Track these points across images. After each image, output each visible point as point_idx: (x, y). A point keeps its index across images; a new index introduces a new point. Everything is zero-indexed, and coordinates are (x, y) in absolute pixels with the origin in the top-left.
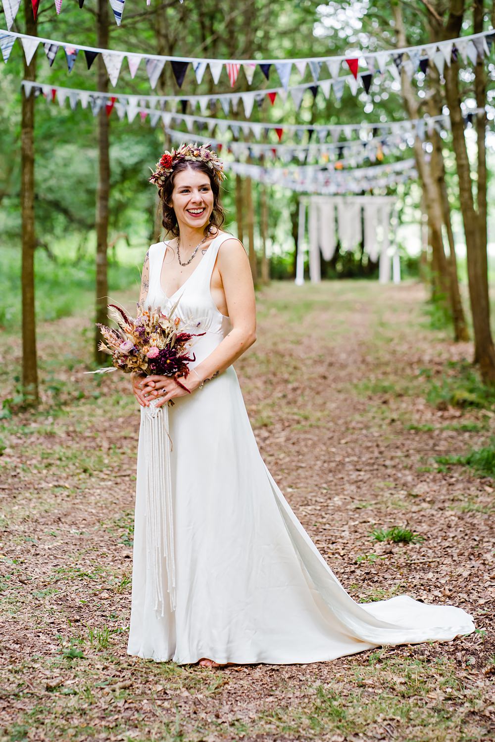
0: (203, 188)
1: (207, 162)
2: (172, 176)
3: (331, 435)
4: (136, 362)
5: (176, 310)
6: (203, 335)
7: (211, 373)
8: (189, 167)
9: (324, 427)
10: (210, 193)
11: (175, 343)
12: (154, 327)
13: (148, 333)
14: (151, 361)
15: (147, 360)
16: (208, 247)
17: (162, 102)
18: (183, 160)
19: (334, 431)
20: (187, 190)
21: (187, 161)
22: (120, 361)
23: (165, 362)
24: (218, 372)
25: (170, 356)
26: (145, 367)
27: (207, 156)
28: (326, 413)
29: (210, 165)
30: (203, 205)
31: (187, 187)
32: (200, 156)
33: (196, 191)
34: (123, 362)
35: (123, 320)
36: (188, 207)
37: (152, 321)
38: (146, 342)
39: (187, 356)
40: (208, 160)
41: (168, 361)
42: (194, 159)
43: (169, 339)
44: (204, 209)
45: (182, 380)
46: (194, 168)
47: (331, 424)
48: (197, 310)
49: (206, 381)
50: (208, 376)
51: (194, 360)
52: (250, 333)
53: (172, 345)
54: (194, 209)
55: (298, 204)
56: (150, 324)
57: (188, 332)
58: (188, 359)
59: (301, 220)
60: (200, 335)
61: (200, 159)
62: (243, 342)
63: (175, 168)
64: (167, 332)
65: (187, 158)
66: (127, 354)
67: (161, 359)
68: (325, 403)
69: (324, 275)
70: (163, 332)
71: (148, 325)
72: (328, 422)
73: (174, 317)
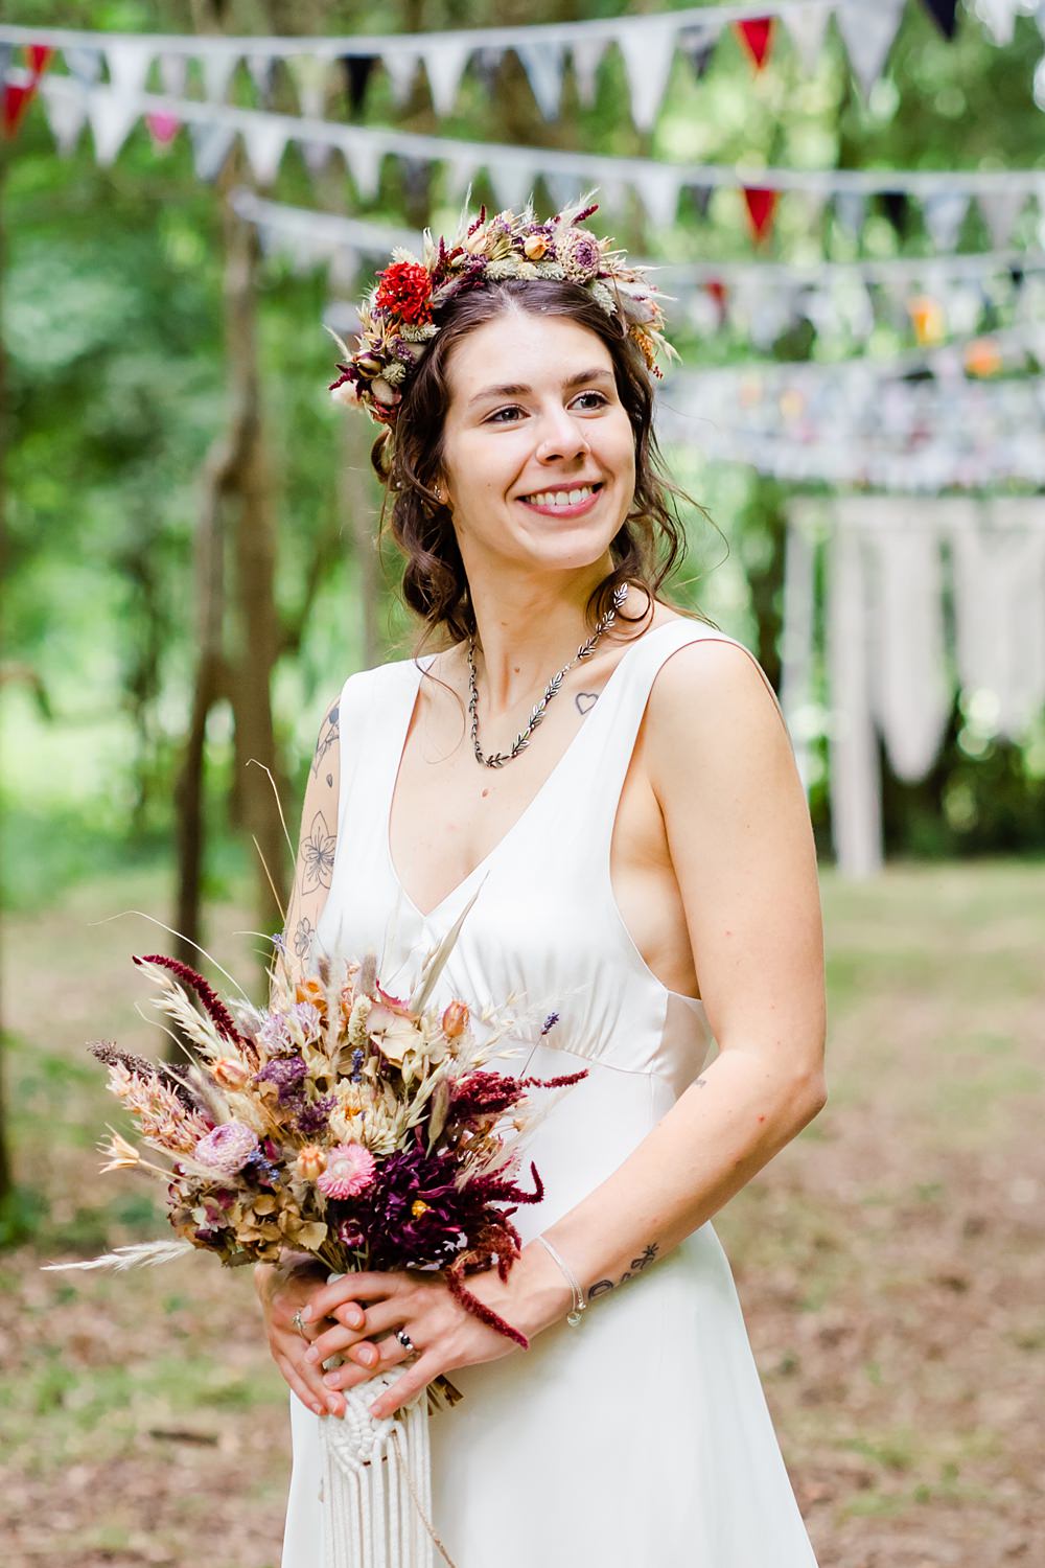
0: (582, 395)
1: (588, 283)
2: (439, 351)
3: (1014, 1537)
4: (273, 1218)
5: (453, 959)
6: (571, 1080)
7: (620, 1258)
8: (512, 306)
9: (983, 1504)
10: (617, 416)
11: (449, 1120)
12: (346, 1051)
13: (322, 1084)
14: (340, 1210)
15: (321, 1204)
16: (605, 676)
17: (259, 66)
18: (476, 280)
19: (1027, 1522)
20: (512, 408)
21: (499, 281)
22: (200, 1215)
23: (406, 1213)
24: (650, 1252)
25: (425, 1186)
26: (315, 1237)
27: (586, 256)
28: (983, 1438)
29: (601, 294)
30: (591, 472)
31: (510, 391)
32: (550, 255)
33: (553, 404)
34: (213, 1218)
35: (210, 1025)
36: (526, 485)
37: (336, 1027)
38: (314, 1126)
39: (506, 1177)
40: (589, 272)
41: (420, 1208)
42: (528, 271)
43: (417, 1106)
44: (597, 487)
45: (483, 1289)
46: (531, 306)
47: (1009, 1491)
48: (550, 965)
49: (599, 1290)
50: (607, 1269)
51: (537, 1198)
52: (801, 1069)
53: (435, 1131)
54: (554, 490)
55: (779, 532)
56: (331, 1042)
57: (503, 1066)
58: (509, 1192)
59: (795, 602)
60: (558, 1082)
61: (556, 270)
62: (768, 1110)
63: (445, 315)
64: (406, 1075)
65: (495, 268)
66: (229, 1182)
67: (382, 1200)
68: (969, 1398)
69: (895, 840)
70: (390, 1074)
71: (317, 1046)
72: (997, 1480)
73: (440, 1001)
